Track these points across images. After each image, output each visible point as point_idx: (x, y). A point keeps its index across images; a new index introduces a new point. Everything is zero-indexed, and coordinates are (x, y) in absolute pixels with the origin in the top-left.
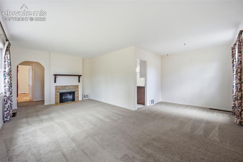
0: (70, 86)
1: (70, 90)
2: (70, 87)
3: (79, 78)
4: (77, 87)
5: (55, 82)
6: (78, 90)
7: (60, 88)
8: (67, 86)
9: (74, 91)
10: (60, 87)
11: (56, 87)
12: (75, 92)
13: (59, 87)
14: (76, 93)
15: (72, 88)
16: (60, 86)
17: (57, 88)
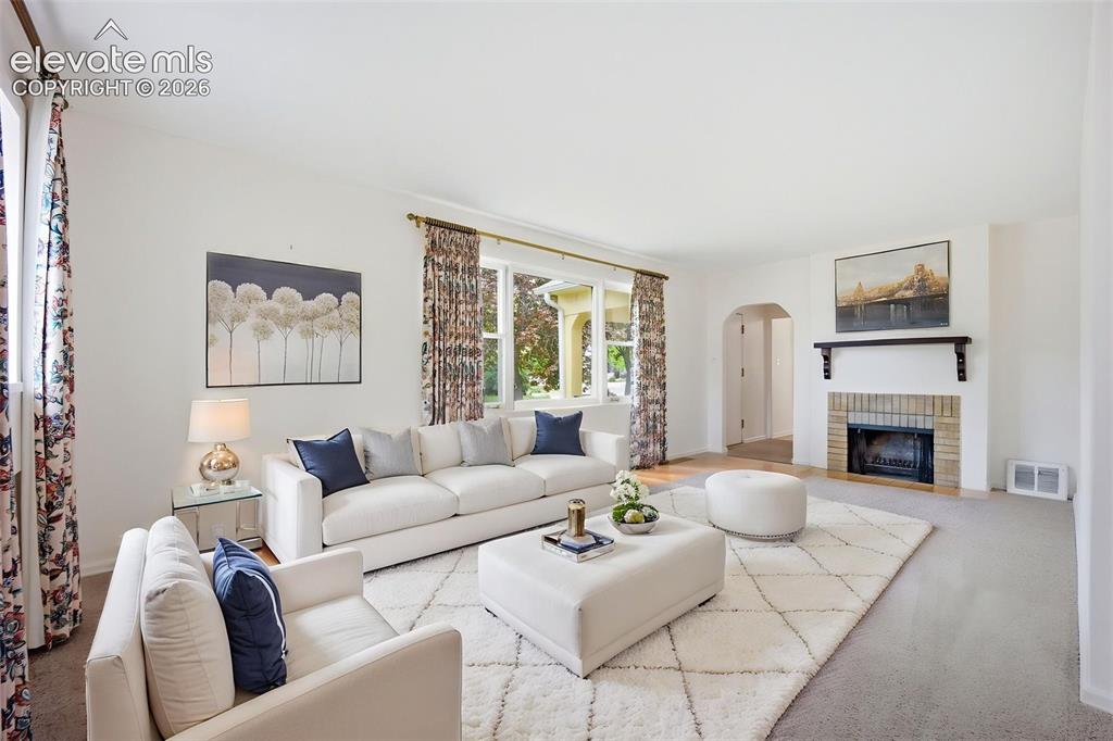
0: (900, 396)
1: (904, 418)
2: (904, 402)
3: (961, 356)
4: (951, 405)
5: (828, 377)
6: (954, 429)
7: (851, 405)
8: (884, 396)
9: (929, 426)
10: (851, 400)
11: (833, 396)
12: (932, 436)
13: (844, 400)
14: (942, 441)
15: (912, 411)
16: (848, 395)
17: (837, 401)
